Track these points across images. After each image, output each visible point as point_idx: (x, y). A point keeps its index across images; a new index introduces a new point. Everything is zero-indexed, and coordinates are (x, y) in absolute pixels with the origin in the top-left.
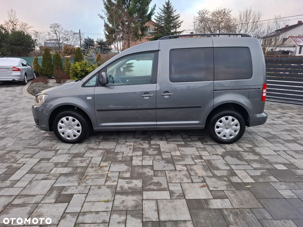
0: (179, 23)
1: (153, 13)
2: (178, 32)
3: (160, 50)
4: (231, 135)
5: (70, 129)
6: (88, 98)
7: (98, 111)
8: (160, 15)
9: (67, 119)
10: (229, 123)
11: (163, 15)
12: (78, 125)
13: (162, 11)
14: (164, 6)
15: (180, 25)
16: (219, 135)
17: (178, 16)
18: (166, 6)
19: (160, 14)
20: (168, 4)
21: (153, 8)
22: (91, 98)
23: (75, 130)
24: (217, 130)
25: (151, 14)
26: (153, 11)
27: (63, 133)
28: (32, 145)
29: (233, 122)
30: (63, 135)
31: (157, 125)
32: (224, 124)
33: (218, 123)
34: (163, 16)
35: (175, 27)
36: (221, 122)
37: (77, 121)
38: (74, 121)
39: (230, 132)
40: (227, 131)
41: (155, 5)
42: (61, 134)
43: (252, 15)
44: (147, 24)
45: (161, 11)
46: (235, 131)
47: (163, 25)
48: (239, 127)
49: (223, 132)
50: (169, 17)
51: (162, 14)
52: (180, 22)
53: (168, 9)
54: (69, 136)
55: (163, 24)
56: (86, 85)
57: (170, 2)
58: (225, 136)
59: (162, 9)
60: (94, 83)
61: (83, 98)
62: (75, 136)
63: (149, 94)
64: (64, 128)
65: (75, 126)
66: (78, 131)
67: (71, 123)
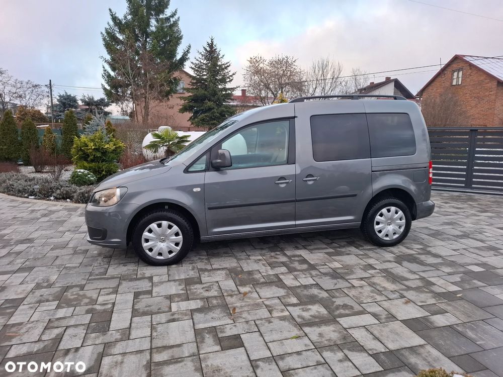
0: (230, 76)
1: (187, 59)
2: (229, 89)
3: (296, 117)
4: (395, 234)
5: (163, 241)
6: (195, 190)
7: (210, 209)
8: (200, 61)
9: (159, 226)
10: (393, 216)
11: (205, 62)
12: (177, 234)
13: (203, 55)
14: (206, 50)
15: (231, 78)
16: (380, 235)
17: (228, 65)
18: (208, 49)
19: (199, 60)
20: (211, 45)
21: (186, 50)
22: (199, 189)
23: (172, 242)
24: (377, 227)
25: (184, 59)
26: (187, 55)
27: (151, 250)
28: (97, 275)
29: (397, 215)
30: (150, 253)
31: (296, 225)
32: (385, 217)
33: (378, 218)
34: (204, 64)
35: (223, 81)
36: (381, 215)
37: (175, 228)
38: (170, 227)
39: (394, 229)
40: (391, 228)
41: (190, 46)
42: (147, 252)
43: (330, 68)
44: (176, 74)
45: (201, 56)
46: (400, 227)
47: (205, 77)
48: (404, 221)
49: (385, 230)
50: (214, 65)
51: (202, 61)
52: (231, 74)
53: (211, 53)
54: (160, 254)
55: (205, 75)
56: (190, 170)
57: (214, 43)
58: (387, 235)
59: (202, 53)
60: (203, 167)
61: (187, 189)
62: (170, 252)
63: (286, 180)
64: (152, 240)
65: (171, 235)
66: (177, 244)
67: (166, 231)
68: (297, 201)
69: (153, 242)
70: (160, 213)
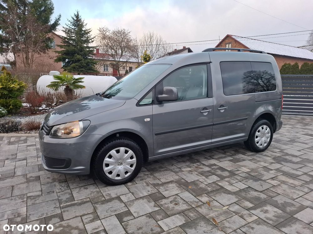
0: (92, 38)
1: (58, 24)
2: (91, 47)
4: (265, 143)
6: (146, 120)
7: (156, 135)
8: (70, 27)
9: (118, 152)
10: (264, 131)
11: (73, 27)
12: (132, 157)
13: (71, 23)
14: (73, 19)
15: (93, 40)
17: (90, 30)
18: (75, 19)
19: (69, 25)
20: (77, 16)
21: (57, 18)
22: (148, 119)
23: (128, 164)
24: (256, 140)
25: (56, 24)
26: (58, 22)
27: (110, 173)
29: (267, 131)
30: (110, 176)
31: (212, 143)
32: (261, 133)
33: (257, 133)
34: (72, 29)
35: (87, 41)
36: (259, 131)
37: (131, 152)
38: (126, 152)
39: (265, 140)
40: (263, 140)
41: (60, 16)
42: (108, 174)
43: (155, 38)
44: (50, 35)
45: (70, 23)
46: (268, 139)
47: (74, 38)
48: (270, 134)
49: (260, 141)
50: (80, 30)
51: (71, 27)
52: (92, 37)
53: (77, 22)
54: (118, 175)
55: (73, 36)
56: (141, 103)
57: (80, 15)
58: (261, 145)
59: (71, 21)
60: (150, 100)
61: (139, 120)
62: (126, 173)
63: (207, 110)
64: (112, 164)
65: (127, 159)
66: (131, 166)
67: (123, 156)
68: (213, 125)
69: (113, 166)
70: (119, 140)
